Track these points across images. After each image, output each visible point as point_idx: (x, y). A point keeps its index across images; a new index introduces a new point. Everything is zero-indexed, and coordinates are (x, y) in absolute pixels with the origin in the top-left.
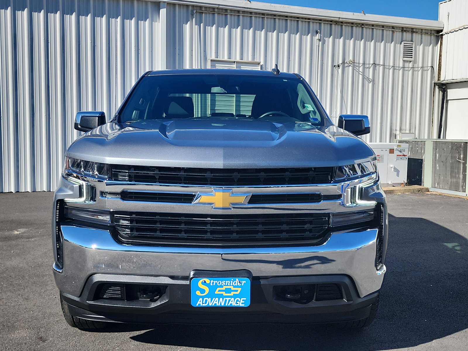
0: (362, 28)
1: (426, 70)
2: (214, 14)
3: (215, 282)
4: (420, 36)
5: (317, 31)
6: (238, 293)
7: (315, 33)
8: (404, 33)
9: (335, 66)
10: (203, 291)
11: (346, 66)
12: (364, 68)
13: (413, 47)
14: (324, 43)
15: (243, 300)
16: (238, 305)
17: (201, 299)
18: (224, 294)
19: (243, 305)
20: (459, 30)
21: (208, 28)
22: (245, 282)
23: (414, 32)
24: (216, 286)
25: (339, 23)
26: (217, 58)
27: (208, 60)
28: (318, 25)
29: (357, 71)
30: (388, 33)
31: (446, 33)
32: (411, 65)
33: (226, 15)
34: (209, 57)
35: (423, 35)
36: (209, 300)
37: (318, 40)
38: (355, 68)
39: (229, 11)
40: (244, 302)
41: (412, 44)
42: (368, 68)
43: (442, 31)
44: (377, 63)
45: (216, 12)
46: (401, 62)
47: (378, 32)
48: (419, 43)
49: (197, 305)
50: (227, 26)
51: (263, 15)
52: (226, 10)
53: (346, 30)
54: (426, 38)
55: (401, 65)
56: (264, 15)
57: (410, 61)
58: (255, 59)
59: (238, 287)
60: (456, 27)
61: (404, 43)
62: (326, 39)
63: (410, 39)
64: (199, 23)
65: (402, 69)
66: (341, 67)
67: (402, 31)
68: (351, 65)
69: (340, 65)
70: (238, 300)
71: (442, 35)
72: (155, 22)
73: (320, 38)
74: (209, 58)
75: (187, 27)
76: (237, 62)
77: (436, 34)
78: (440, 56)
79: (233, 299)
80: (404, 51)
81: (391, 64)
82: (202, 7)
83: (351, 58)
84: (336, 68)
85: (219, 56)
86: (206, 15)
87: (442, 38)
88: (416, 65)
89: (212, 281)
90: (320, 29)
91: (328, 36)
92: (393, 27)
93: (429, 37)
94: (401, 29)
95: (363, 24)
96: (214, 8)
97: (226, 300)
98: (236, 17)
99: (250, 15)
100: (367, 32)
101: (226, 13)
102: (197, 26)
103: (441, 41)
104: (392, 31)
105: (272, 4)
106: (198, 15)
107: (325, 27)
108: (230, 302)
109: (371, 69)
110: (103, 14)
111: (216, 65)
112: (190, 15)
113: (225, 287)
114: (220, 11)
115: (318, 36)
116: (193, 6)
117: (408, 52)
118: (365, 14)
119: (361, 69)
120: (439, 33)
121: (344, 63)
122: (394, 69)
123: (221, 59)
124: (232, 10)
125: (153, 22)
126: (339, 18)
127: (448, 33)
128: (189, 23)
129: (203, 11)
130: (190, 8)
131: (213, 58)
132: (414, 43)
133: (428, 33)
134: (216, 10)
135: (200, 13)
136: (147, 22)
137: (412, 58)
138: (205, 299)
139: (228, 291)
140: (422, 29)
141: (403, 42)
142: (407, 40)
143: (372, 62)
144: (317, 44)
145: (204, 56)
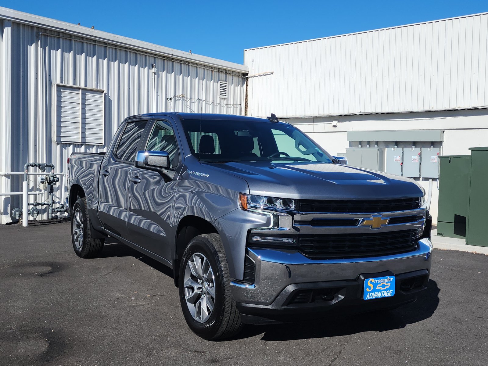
0: (189, 65)
1: (236, 107)
2: (59, 38)
3: (377, 280)
4: (231, 76)
5: (153, 65)
6: (388, 287)
7: (151, 67)
8: (220, 73)
9: (168, 99)
10: (370, 288)
11: (176, 99)
12: (191, 102)
13: (227, 86)
14: (158, 77)
15: (391, 292)
16: (388, 295)
17: (369, 294)
18: (381, 289)
19: (391, 295)
20: (263, 76)
21: (53, 52)
22: (393, 279)
23: (228, 73)
24: (378, 284)
25: (171, 59)
26: (62, 83)
27: (53, 85)
28: (153, 59)
29: (186, 104)
30: (208, 72)
31: (251, 77)
32: (225, 102)
33: (71, 40)
34: (55, 82)
35: (234, 77)
36: (373, 294)
37: (154, 73)
38: (184, 102)
39: (73, 37)
40: (391, 293)
41: (226, 84)
42: (193, 102)
43: (247, 74)
44: (200, 98)
45: (61, 37)
46: (218, 99)
47: (201, 71)
48: (231, 84)
49: (366, 299)
50: (72, 52)
51: (105, 44)
52: (71, 36)
53: (177, 66)
54: (236, 79)
55: (218, 102)
56: (107, 45)
57: (225, 99)
58: (99, 87)
59: (389, 282)
60: (261, 73)
61: (221, 83)
62: (160, 73)
63: (224, 80)
64: (43, 46)
65: (219, 105)
66: (173, 100)
67: (219, 71)
68: (181, 99)
69: (172, 98)
70: (388, 292)
71: (248, 78)
73: (155, 72)
75: (32, 49)
76: (83, 89)
77: (243, 77)
78: (246, 95)
79: (386, 291)
80: (220, 89)
81: (211, 101)
82: (47, 30)
83: (181, 94)
84: (169, 100)
85: (64, 82)
86: (51, 39)
87: (247, 80)
88: (229, 103)
89: (375, 281)
90: (155, 63)
91: (162, 70)
92: (211, 67)
93: (238, 78)
94: (218, 69)
95: (189, 62)
96: (59, 32)
97: (382, 293)
98: (80, 44)
99: (94, 43)
100: (193, 69)
101: (71, 39)
102: (42, 48)
103: (247, 83)
104: (211, 71)
105: (115, 35)
106: (43, 37)
107: (159, 62)
108: (384, 294)
109: (196, 104)
111: (62, 90)
112: (35, 38)
113: (382, 284)
114: (65, 36)
115: (153, 70)
116: (38, 28)
117: (224, 90)
118: (191, 54)
119: (188, 103)
120: (246, 76)
121: (175, 96)
122: (213, 105)
123: (66, 84)
124: (76, 36)
126: (172, 55)
127: (253, 77)
128: (34, 45)
129: (48, 35)
130: (35, 29)
131: (59, 82)
132: (227, 83)
133: (237, 75)
134: (61, 34)
135: (45, 35)
137: (226, 96)
138: (371, 293)
139: (383, 286)
140: (233, 71)
141: (219, 81)
142: (222, 80)
143: (197, 98)
144: (153, 77)
145: (49, 80)
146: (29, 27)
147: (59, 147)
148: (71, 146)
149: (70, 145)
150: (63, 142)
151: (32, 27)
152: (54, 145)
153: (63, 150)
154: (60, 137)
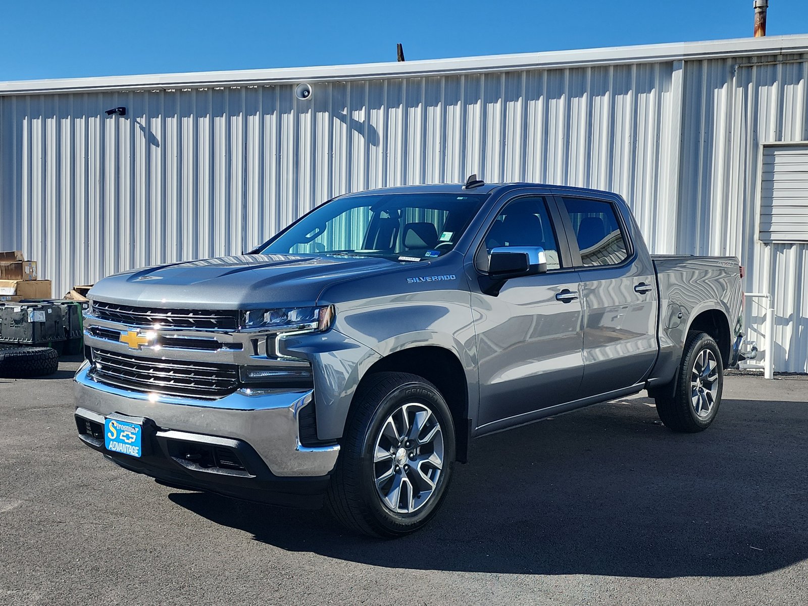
2: (775, 65)
21: (763, 90)
26: (779, 141)
27: (760, 145)
34: (764, 141)
45: (780, 62)
50: (802, 82)
64: (743, 84)
72: (665, 92)
74: (762, 142)
75: (721, 95)
85: (783, 138)
86: (760, 70)
96: (775, 56)
102: (741, 88)
106: (744, 71)
110: (582, 91)
111: (776, 153)
112: (729, 74)
116: (734, 58)
123: (788, 142)
125: (663, 93)
128: (725, 86)
129: (753, 65)
130: (729, 62)
131: (772, 141)
134: (780, 58)
135: (748, 67)
136: (652, 95)
145: (754, 140)
146: (719, 60)
147: (767, 250)
148: (794, 247)
149: (792, 245)
150: (774, 242)
151: (724, 60)
152: (758, 245)
153: (778, 255)
154: (769, 233)
